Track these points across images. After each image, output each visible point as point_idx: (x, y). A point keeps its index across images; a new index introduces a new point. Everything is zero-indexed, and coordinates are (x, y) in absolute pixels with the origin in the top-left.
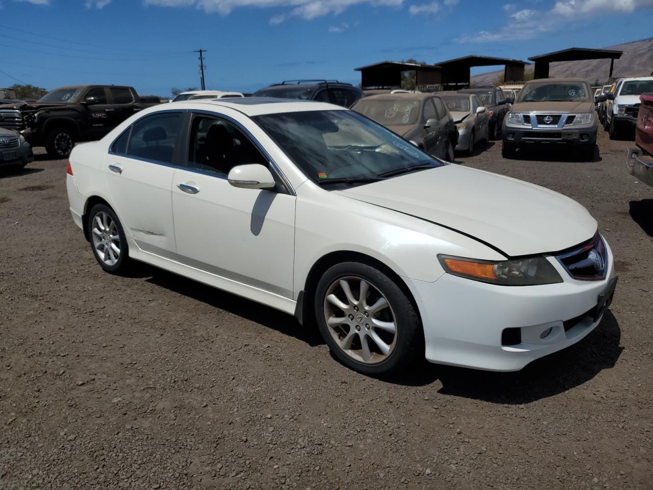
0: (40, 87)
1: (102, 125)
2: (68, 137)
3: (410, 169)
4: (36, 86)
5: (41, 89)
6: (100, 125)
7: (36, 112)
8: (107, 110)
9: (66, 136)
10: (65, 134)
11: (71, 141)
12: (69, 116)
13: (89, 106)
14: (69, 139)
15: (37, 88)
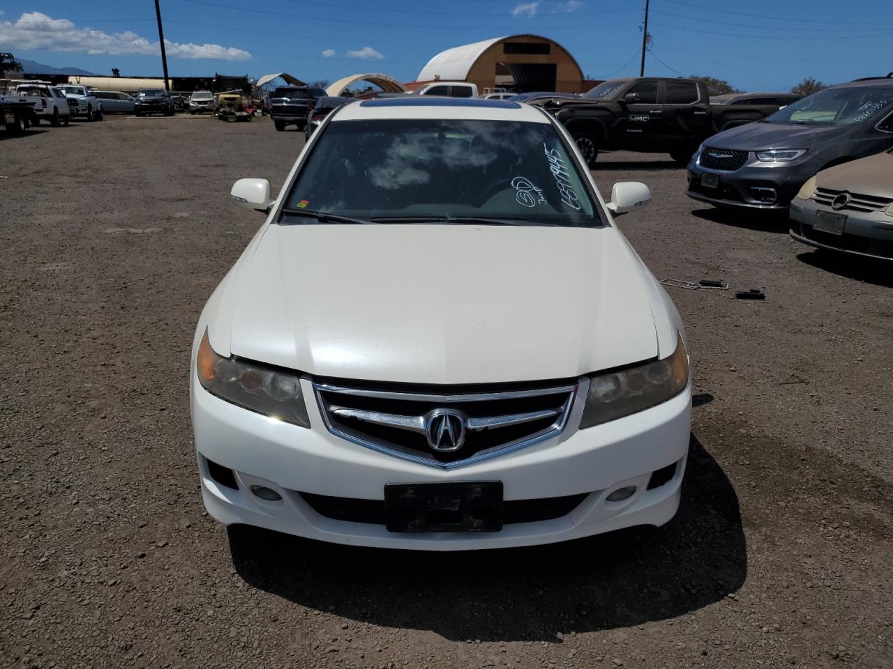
0: (720, 79)
1: (641, 131)
2: (591, 143)
3: (455, 219)
4: (716, 78)
5: (720, 82)
6: (638, 131)
7: (557, 111)
8: (651, 112)
9: (588, 142)
10: (587, 140)
11: (593, 149)
12: (599, 117)
13: (628, 106)
14: (591, 146)
15: (717, 80)
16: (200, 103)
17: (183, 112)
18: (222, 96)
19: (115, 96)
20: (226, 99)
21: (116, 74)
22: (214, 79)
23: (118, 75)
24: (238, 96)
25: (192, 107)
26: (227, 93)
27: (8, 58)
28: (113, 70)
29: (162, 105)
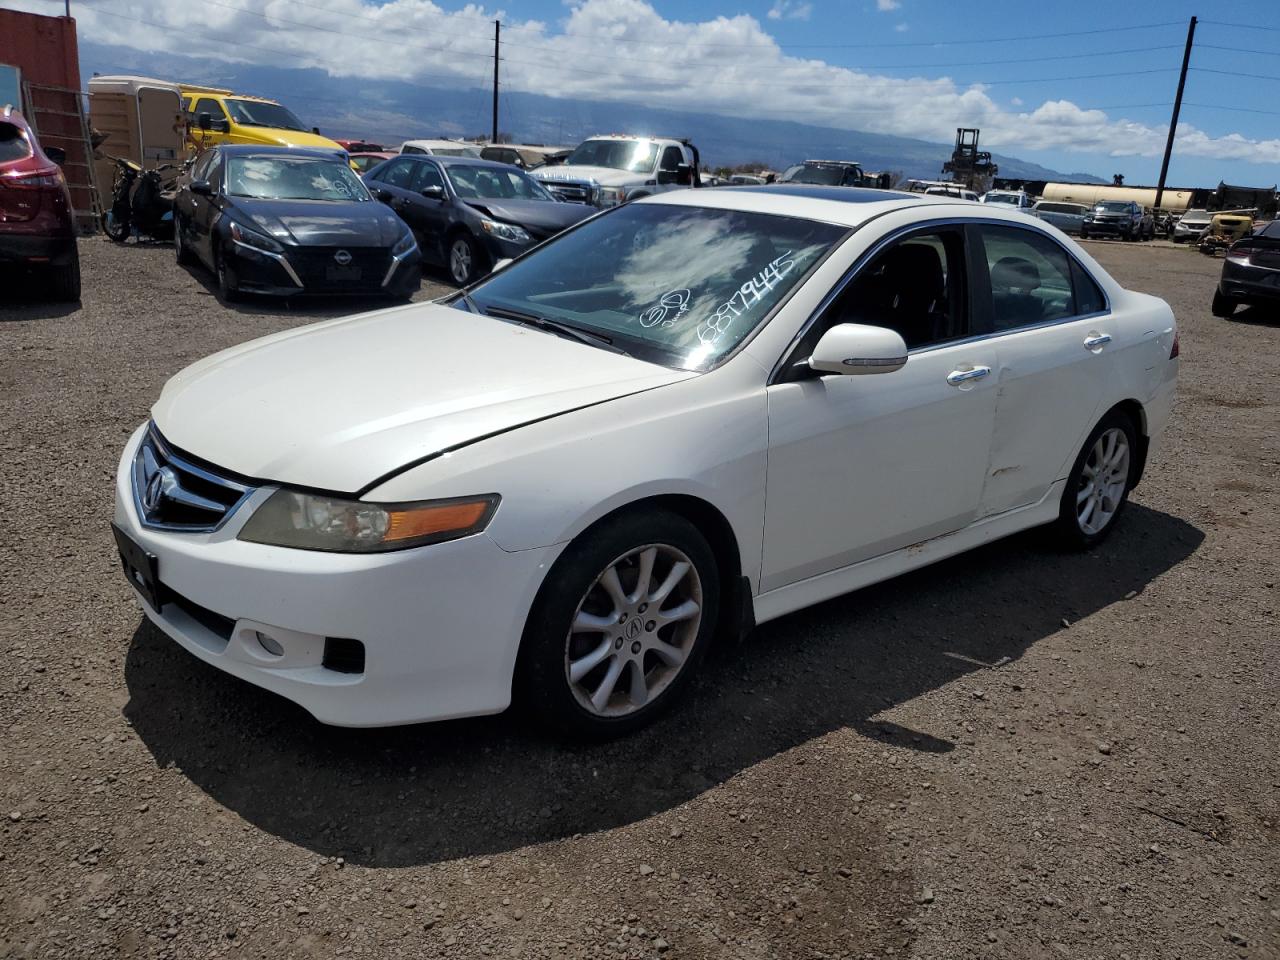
16: (1192, 226)
17: (1166, 238)
18: (1219, 216)
19: (1075, 210)
20: (1223, 222)
21: (1118, 181)
22: (1214, 190)
23: (1121, 183)
24: (1248, 218)
25: (1179, 231)
26: (1228, 214)
27: (983, 158)
28: (1115, 176)
29: (1122, 225)
